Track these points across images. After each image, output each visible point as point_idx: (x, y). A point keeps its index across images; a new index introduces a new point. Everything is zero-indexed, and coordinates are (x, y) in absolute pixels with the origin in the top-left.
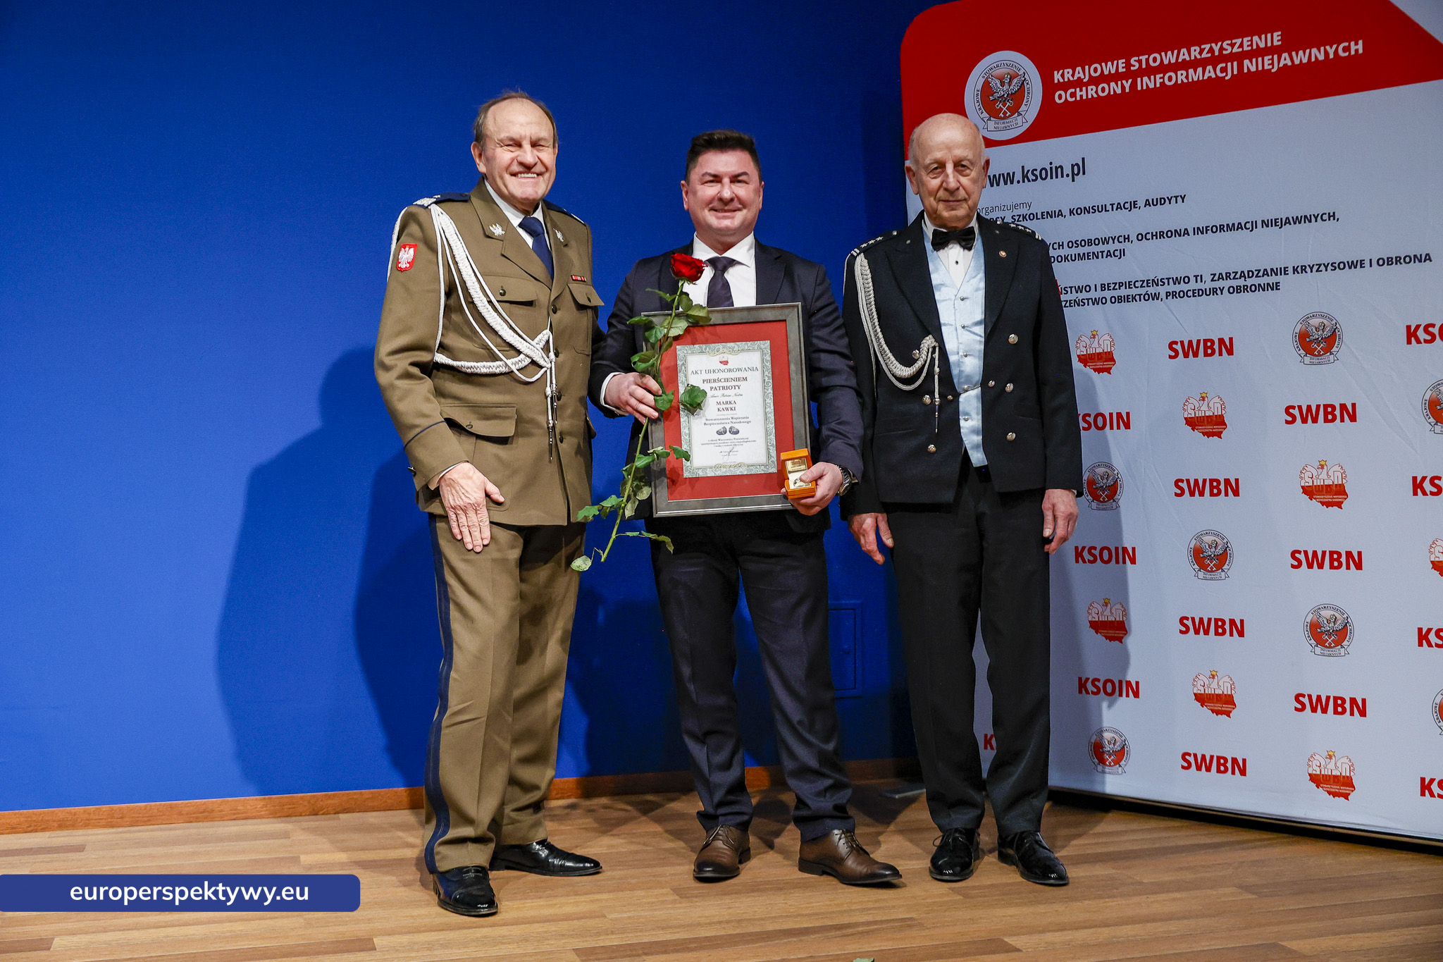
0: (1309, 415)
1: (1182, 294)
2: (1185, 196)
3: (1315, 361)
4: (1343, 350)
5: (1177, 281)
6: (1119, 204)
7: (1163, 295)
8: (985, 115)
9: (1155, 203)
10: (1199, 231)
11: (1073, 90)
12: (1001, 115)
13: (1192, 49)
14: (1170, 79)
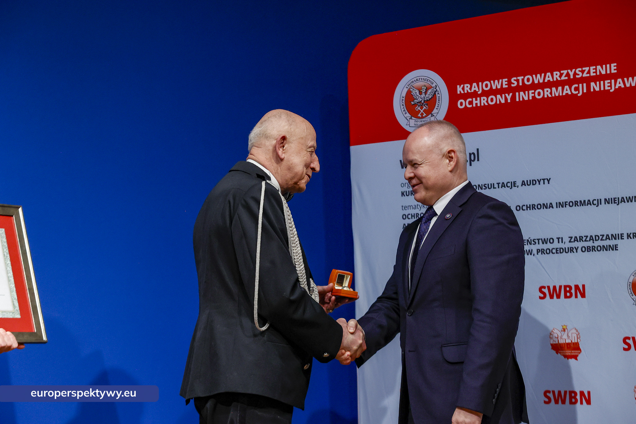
1: (548, 251)
2: (550, 179)
5: (545, 241)
6: (503, 183)
7: (535, 252)
8: (408, 115)
9: (529, 184)
10: (561, 205)
11: (470, 100)
12: (419, 115)
13: (555, 73)
14: (539, 94)
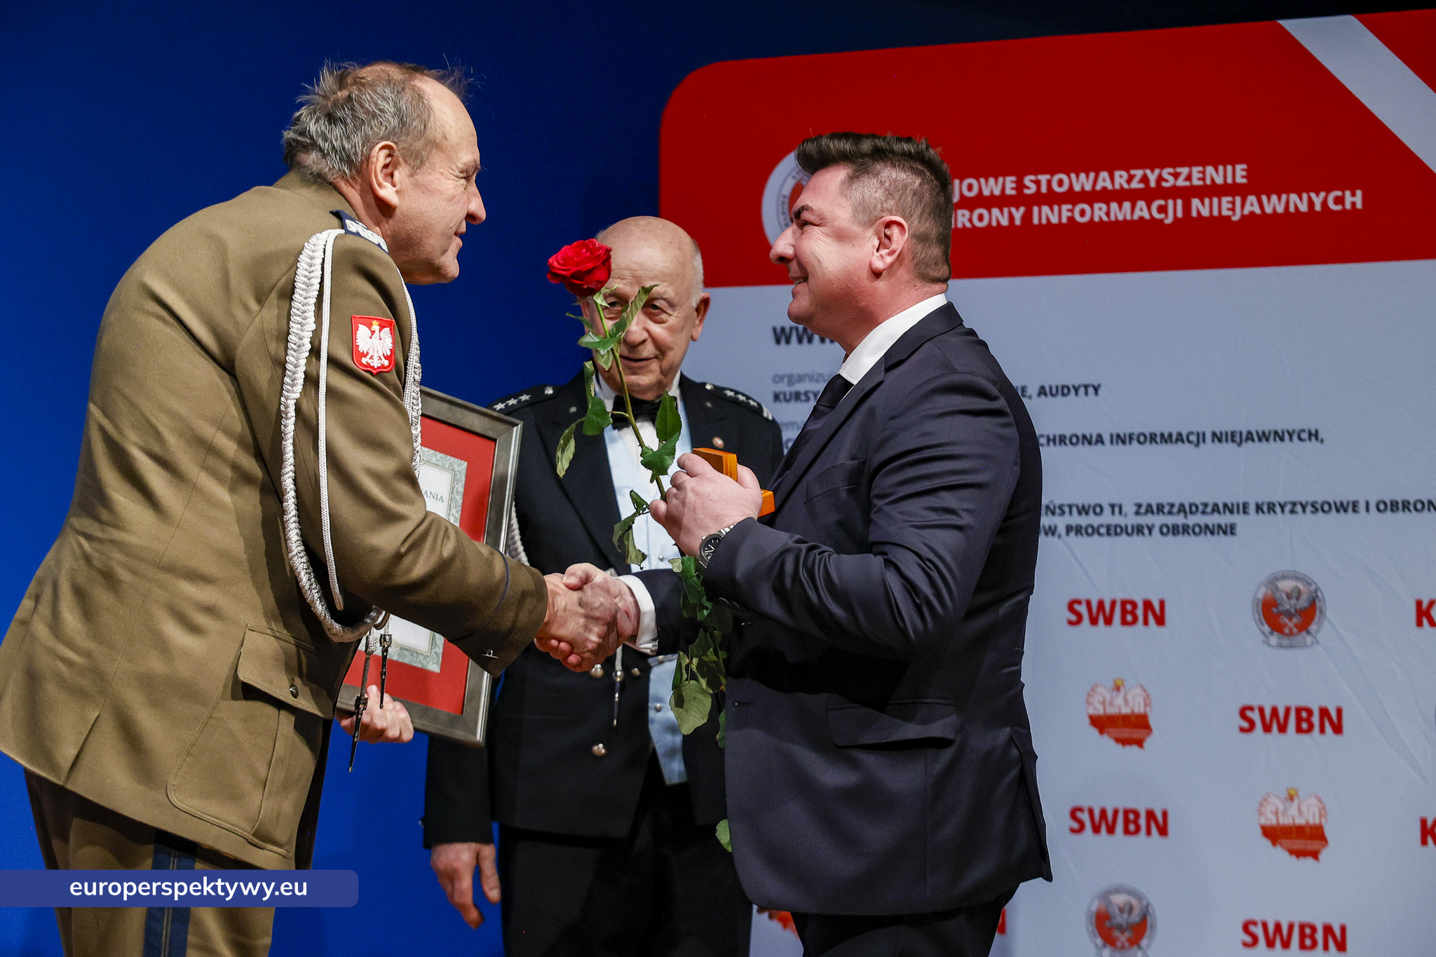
0: (1274, 721)
1: (1090, 531)
3: (1286, 642)
4: (1327, 629)
5: (1083, 510)
7: (1062, 530)
9: (1054, 392)
10: (1120, 439)
13: (1117, 174)
14: (1083, 213)
